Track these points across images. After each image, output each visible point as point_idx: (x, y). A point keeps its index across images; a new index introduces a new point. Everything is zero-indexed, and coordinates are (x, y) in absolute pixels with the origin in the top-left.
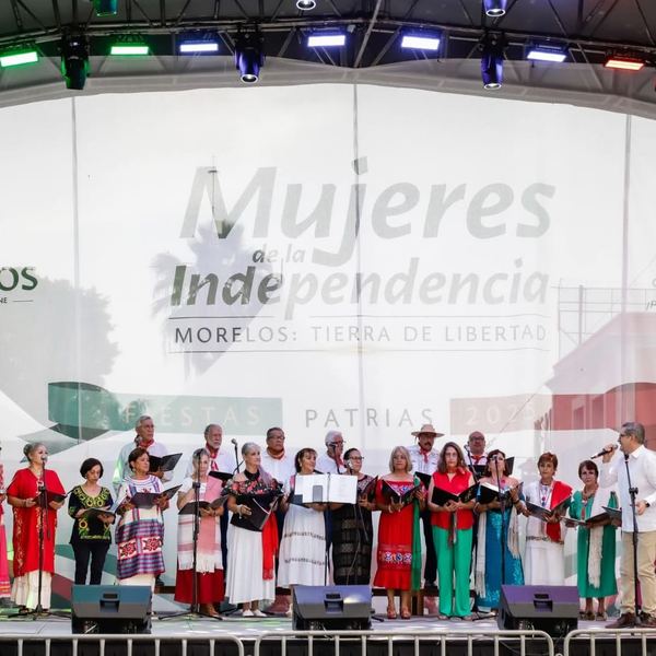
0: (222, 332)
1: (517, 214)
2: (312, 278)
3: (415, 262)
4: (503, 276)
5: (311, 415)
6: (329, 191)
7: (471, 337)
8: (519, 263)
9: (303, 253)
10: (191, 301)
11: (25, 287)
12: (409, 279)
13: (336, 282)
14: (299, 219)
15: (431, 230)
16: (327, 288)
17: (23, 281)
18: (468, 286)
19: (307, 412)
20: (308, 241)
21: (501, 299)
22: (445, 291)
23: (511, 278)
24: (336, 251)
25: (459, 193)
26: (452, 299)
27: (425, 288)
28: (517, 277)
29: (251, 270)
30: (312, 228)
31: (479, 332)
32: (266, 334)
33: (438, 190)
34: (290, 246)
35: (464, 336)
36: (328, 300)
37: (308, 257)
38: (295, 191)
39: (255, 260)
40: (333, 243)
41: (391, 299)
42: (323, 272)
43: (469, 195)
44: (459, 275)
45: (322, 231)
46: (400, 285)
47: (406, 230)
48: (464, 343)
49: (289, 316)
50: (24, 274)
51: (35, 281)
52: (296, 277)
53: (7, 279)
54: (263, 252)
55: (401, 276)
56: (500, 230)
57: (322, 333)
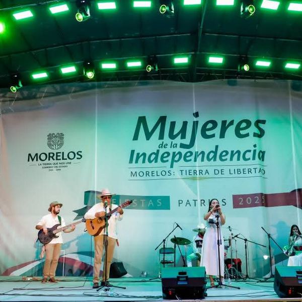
0: (147, 173)
1: (253, 129)
2: (180, 153)
3: (217, 147)
4: (250, 151)
5: (181, 202)
6: (185, 124)
7: (239, 173)
8: (255, 146)
9: (176, 144)
10: (137, 162)
11: (78, 158)
12: (215, 152)
13: (189, 154)
14: (175, 133)
16: (185, 156)
17: (77, 156)
18: (237, 155)
19: (179, 201)
20: (178, 140)
21: (249, 159)
22: (229, 157)
23: (252, 152)
24: (188, 144)
25: (232, 123)
26: (231, 159)
27: (221, 156)
28: (255, 151)
29: (158, 151)
30: (180, 136)
31: (242, 171)
32: (164, 173)
33: (224, 122)
34: (172, 142)
35: (236, 172)
36: (185, 160)
37: (178, 146)
38: (173, 124)
39: (159, 147)
40: (187, 141)
41: (209, 160)
42: (184, 151)
43: (235, 124)
44: (233, 151)
45: (183, 137)
46: (212, 155)
47: (213, 136)
48: (236, 175)
49: (172, 166)
50: (78, 154)
51: (81, 156)
52: (174, 153)
53: (71, 156)
54: (162, 145)
55: (212, 152)
56: (247, 135)
57: (184, 172)
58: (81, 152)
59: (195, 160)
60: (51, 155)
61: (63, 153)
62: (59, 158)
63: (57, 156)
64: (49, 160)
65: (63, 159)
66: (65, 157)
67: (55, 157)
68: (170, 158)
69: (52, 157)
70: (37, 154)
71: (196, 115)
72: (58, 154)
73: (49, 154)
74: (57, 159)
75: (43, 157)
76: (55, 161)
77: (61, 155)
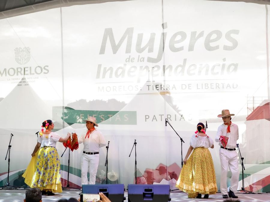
0: (115, 88)
2: (147, 67)
3: (185, 60)
5: (147, 117)
6: (153, 36)
7: (207, 87)
8: (224, 60)
9: (144, 58)
10: (104, 77)
11: (45, 73)
12: (183, 67)
14: (142, 46)
15: (191, 48)
17: (44, 71)
18: (205, 69)
19: (146, 116)
20: (145, 54)
21: (218, 73)
22: (197, 71)
23: (221, 66)
24: (156, 58)
25: (201, 34)
26: (199, 73)
27: (189, 70)
28: (224, 65)
29: (125, 65)
30: (147, 49)
31: (209, 86)
32: (130, 88)
33: (194, 34)
34: (139, 56)
35: (204, 87)
37: (146, 59)
38: (140, 37)
39: (126, 62)
43: (205, 35)
44: (202, 65)
45: (151, 50)
46: (180, 69)
47: (182, 49)
48: (204, 90)
50: (44, 68)
51: (48, 71)
52: (141, 67)
53: (39, 70)
54: (129, 59)
55: (180, 66)
56: (217, 47)
57: (151, 87)
58: (47, 66)
60: (19, 70)
62: (26, 73)
63: (25, 71)
64: (17, 75)
65: (31, 74)
66: (33, 71)
67: (22, 72)
68: (137, 73)
69: (20, 72)
70: (5, 69)
72: (26, 69)
73: (17, 69)
74: (24, 74)
75: (12, 72)
77: (29, 69)
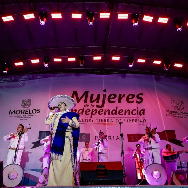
1: (135, 99)
2: (96, 110)
3: (117, 107)
4: (135, 110)
6: (99, 95)
7: (130, 121)
8: (137, 108)
9: (94, 106)
11: (37, 113)
12: (116, 110)
13: (101, 111)
14: (93, 100)
15: (119, 102)
16: (99, 112)
17: (37, 111)
18: (128, 112)
19: (96, 136)
20: (95, 103)
21: (135, 114)
22: (123, 113)
23: (137, 110)
25: (124, 95)
26: (125, 114)
27: (119, 112)
29: (84, 108)
30: (96, 101)
31: (131, 120)
32: (86, 121)
33: (120, 95)
34: (91, 104)
35: (128, 121)
36: (99, 114)
38: (92, 95)
39: (84, 107)
40: (100, 104)
41: (112, 114)
42: (98, 109)
43: (126, 96)
44: (126, 110)
45: (98, 102)
46: (114, 112)
47: (114, 102)
48: (129, 123)
49: (91, 117)
50: (38, 110)
51: (40, 111)
52: (93, 110)
53: (34, 111)
54: (86, 105)
55: (114, 110)
56: (133, 102)
57: (98, 120)
58: (40, 109)
59: (105, 114)
60: (23, 111)
61: (30, 110)
62: (27, 113)
63: (26, 112)
64: (21, 114)
65: (29, 113)
66: (31, 112)
67: (25, 112)
68: (90, 113)
69: (23, 112)
70: (14, 111)
71: (105, 91)
72: (27, 111)
73: (22, 110)
74: (26, 113)
75: (18, 112)
76: (25, 115)
77: (28, 111)
